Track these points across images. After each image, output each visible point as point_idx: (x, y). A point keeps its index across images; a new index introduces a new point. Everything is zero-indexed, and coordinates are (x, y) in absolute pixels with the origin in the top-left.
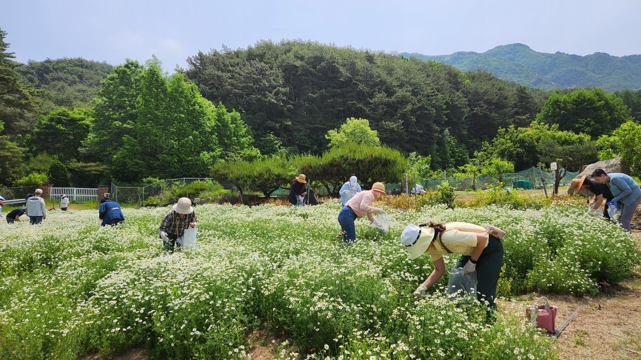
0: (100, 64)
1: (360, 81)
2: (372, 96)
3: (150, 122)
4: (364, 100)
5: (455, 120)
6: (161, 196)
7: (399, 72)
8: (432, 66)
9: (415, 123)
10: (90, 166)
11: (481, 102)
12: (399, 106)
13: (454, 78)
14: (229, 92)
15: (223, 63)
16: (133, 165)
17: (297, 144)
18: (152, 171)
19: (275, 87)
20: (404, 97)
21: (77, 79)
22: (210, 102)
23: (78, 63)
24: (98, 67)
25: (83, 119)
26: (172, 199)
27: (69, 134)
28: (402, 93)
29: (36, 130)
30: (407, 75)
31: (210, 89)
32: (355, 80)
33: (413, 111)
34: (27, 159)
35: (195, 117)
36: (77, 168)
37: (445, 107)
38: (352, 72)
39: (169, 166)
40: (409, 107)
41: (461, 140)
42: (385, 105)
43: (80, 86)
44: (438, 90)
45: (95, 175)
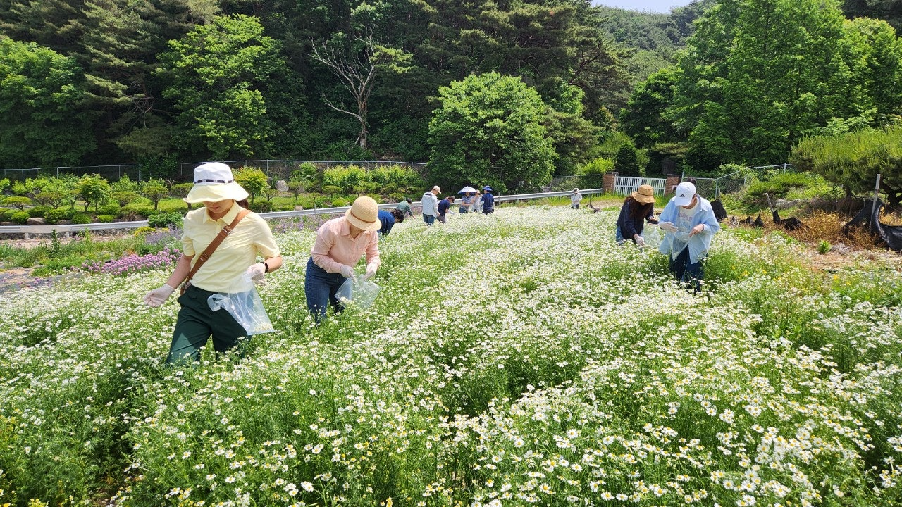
16: (714, 145)
29: (632, 102)
39: (767, 144)
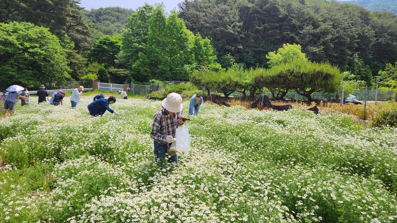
0: (128, 10)
1: (293, 17)
2: (301, 28)
3: (154, 44)
4: (295, 31)
5: (364, 47)
6: (159, 91)
7: (323, 11)
8: (348, 7)
9: (333, 48)
10: (120, 71)
11: (386, 34)
12: (322, 35)
13: (365, 17)
14: (203, 26)
15: (200, 6)
16: (144, 71)
17: (245, 62)
18: (155, 75)
19: (233, 23)
20: (326, 29)
21: (116, 19)
22: (191, 32)
23: (117, 10)
24: (127, 12)
25: (117, 43)
26: (165, 94)
27: (110, 51)
28: (325, 26)
29: (93, 48)
30: (330, 13)
31: (191, 24)
32: (290, 17)
33: (332, 40)
34: (87, 65)
35: (182, 41)
36: (114, 72)
37: (357, 36)
38: (288, 11)
39: (164, 73)
40: (330, 37)
41: (366, 62)
42: (311, 35)
43: (117, 24)
44: (352, 24)
45: (123, 76)
